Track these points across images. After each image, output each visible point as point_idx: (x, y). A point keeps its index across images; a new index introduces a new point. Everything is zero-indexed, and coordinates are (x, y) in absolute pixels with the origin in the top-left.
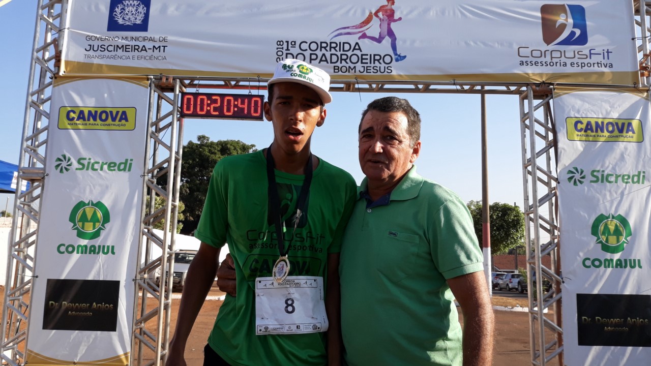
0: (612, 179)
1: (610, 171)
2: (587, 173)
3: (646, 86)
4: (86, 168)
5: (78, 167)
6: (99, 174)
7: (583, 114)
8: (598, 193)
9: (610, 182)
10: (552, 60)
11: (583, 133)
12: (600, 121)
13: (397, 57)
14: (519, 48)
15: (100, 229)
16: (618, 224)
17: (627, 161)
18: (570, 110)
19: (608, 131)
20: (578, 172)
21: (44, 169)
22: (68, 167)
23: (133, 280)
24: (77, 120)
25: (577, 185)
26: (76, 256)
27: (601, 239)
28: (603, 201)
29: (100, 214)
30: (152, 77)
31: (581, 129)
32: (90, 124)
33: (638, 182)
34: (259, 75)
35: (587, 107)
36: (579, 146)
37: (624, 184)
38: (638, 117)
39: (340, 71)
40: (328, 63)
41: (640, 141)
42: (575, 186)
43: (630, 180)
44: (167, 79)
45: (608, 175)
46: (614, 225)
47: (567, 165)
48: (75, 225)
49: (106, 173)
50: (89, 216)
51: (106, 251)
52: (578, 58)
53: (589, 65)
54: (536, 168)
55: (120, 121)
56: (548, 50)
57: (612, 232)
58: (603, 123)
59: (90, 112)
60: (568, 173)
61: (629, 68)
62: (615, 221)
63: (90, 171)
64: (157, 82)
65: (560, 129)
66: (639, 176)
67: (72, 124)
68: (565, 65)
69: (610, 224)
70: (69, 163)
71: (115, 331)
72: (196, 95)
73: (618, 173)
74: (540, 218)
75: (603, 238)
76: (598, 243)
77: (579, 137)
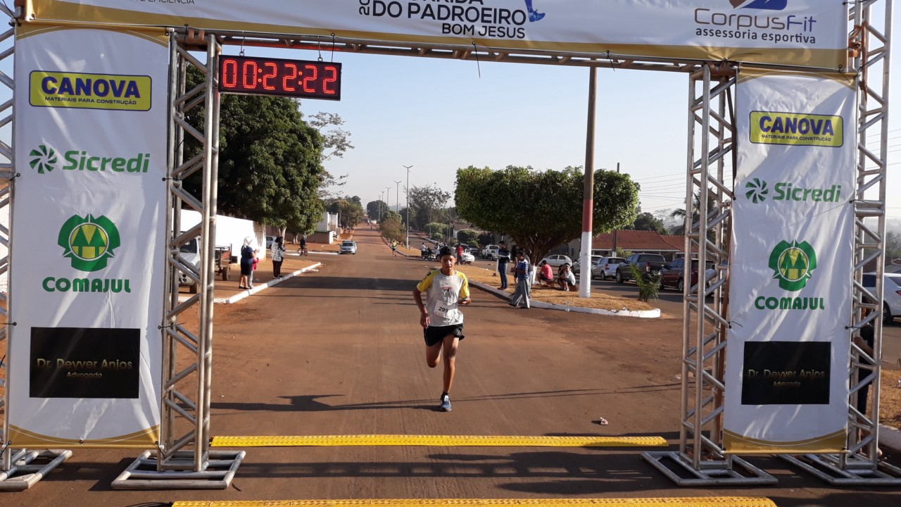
0: (800, 195)
1: (799, 185)
2: (770, 186)
3: (854, 71)
4: (78, 166)
5: (66, 165)
6: (100, 174)
7: (772, 108)
8: (782, 214)
9: (797, 199)
10: (738, 29)
11: (769, 133)
12: (792, 118)
13: (532, 14)
14: (696, 11)
15: (106, 256)
16: (802, 254)
17: (820, 171)
18: (757, 101)
19: (801, 131)
20: (760, 186)
21: (13, 166)
22: (50, 165)
23: (159, 327)
24: (59, 93)
25: (757, 202)
26: (71, 295)
27: (780, 273)
28: (787, 224)
29: (104, 235)
30: (173, 30)
31: (769, 128)
32: (80, 100)
33: (831, 199)
34: (333, 32)
35: (778, 98)
36: (763, 150)
37: (814, 202)
38: (838, 113)
39: (452, 32)
40: (434, 18)
41: (839, 145)
42: (753, 204)
43: (822, 197)
44: (196, 34)
45: (796, 190)
46: (797, 255)
47: (747, 176)
48: (68, 250)
49: (109, 174)
50: (89, 237)
51: (117, 287)
52: (773, 28)
53: (785, 38)
54: (707, 179)
55: (127, 95)
56: (735, 15)
57: (793, 263)
58: (795, 120)
59: (79, 81)
60: (747, 186)
61: (835, 45)
62: (799, 250)
63: (85, 171)
64: (181, 37)
65: (741, 127)
66: (832, 192)
67: (52, 99)
68: (755, 37)
69: (793, 252)
70: (52, 158)
71: (137, 397)
72: (241, 59)
73: (808, 187)
74: (707, 244)
75: (782, 272)
76: (776, 278)
77: (764, 138)
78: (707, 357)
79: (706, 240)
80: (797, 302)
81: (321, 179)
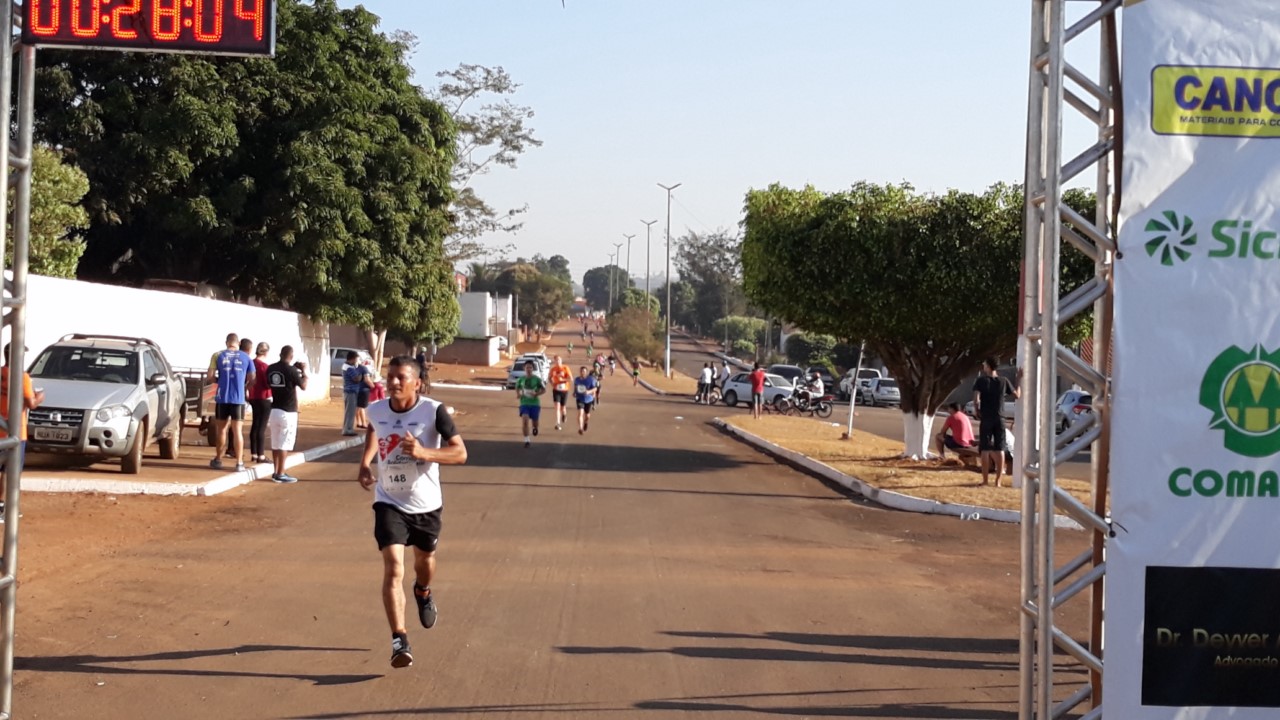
0: (1272, 247)
1: (1269, 223)
2: (1202, 230)
7: (1204, 57)
8: (1228, 287)
9: (1265, 256)
11: (1197, 111)
18: (1168, 42)
20: (1176, 226)
25: (1170, 263)
27: (1226, 417)
28: (1239, 309)
31: (1195, 101)
35: (1218, 36)
36: (1185, 149)
42: (1163, 266)
45: (1260, 236)
46: (1265, 377)
47: (1146, 205)
54: (1058, 213)
57: (1257, 396)
58: (1258, 82)
60: (1148, 228)
62: (1268, 366)
65: (1132, 101)
69: (1256, 373)
74: (1059, 354)
75: (1230, 415)
76: (1213, 428)
77: (1187, 124)
78: (1060, 598)
79: (1057, 344)
80: (1268, 481)
81: (452, 218)
